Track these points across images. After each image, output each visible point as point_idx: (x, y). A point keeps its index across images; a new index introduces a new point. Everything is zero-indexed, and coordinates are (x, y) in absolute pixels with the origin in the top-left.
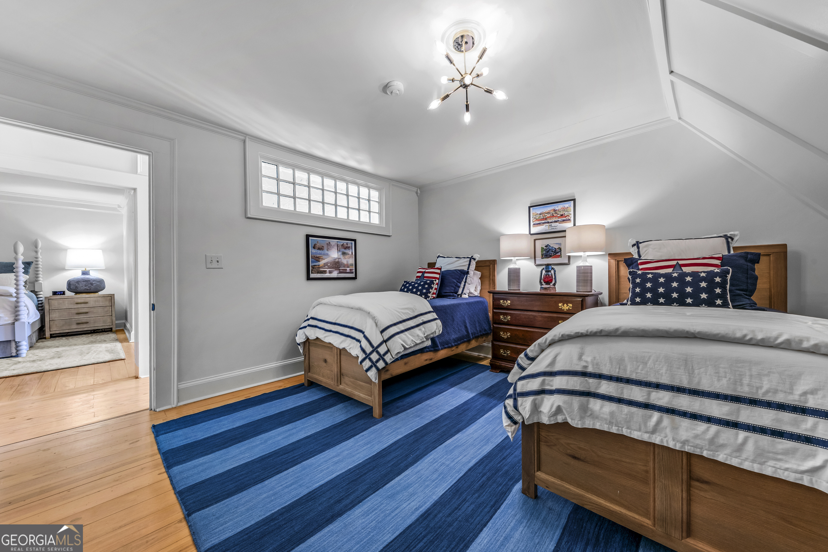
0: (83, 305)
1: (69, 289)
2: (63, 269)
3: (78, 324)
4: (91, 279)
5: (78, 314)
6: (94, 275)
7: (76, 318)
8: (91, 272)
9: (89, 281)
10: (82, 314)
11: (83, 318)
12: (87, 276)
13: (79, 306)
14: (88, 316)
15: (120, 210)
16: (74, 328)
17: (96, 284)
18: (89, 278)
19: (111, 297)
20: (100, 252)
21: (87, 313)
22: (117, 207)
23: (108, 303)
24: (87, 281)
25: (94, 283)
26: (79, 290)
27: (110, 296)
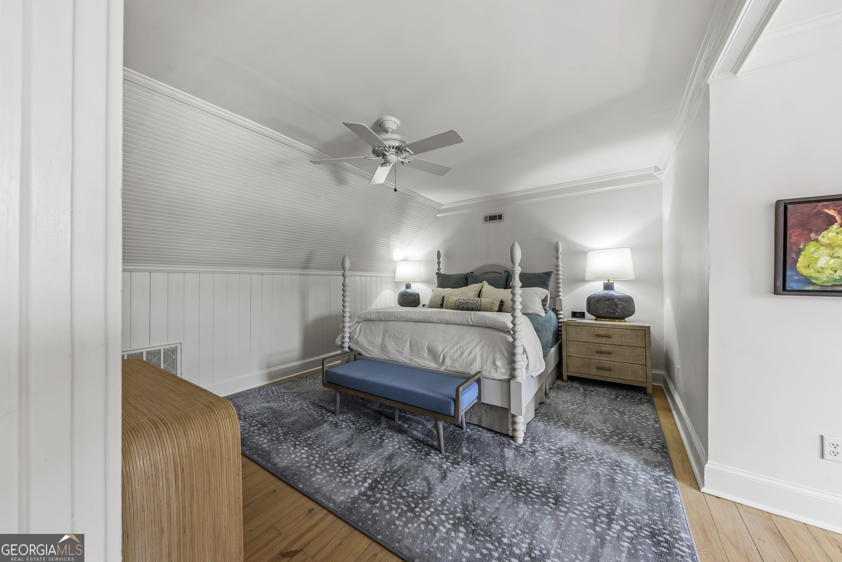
0: (604, 340)
1: (589, 310)
2: (582, 280)
3: (599, 368)
4: (616, 297)
5: (599, 352)
6: (619, 290)
7: (596, 358)
8: (616, 286)
9: (613, 299)
10: (604, 355)
11: (604, 360)
12: (611, 292)
13: (600, 340)
14: (611, 359)
15: (657, 176)
16: (594, 374)
17: (623, 305)
18: (613, 295)
19: (645, 331)
20: (628, 251)
21: (609, 353)
22: (653, 171)
23: (639, 342)
24: (610, 300)
25: (620, 304)
26: (601, 313)
27: (643, 329)
